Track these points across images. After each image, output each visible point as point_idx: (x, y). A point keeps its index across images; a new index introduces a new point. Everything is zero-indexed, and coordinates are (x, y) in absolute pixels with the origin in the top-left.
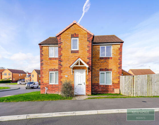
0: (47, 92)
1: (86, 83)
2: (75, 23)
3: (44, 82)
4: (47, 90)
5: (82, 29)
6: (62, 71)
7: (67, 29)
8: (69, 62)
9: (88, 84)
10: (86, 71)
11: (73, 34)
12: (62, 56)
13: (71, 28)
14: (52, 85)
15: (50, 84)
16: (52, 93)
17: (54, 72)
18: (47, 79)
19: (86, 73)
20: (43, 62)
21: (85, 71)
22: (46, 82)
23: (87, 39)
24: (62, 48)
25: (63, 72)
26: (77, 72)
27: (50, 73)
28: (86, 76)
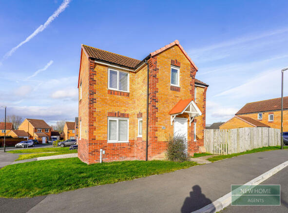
0: (104, 160)
1: (188, 138)
2: (178, 44)
3: (97, 138)
4: (103, 155)
5: (184, 57)
6: (157, 118)
7: (166, 50)
8: (168, 105)
9: (190, 140)
10: (189, 121)
11: (174, 60)
12: (157, 92)
13: (171, 49)
14: (113, 145)
15: (109, 142)
16: (114, 161)
17: (117, 119)
18: (104, 133)
19: (188, 123)
20: (95, 96)
21: (187, 120)
22: (101, 138)
23: (189, 73)
24: (158, 79)
25: (158, 120)
26: (177, 122)
27: (110, 120)
28: (188, 129)
